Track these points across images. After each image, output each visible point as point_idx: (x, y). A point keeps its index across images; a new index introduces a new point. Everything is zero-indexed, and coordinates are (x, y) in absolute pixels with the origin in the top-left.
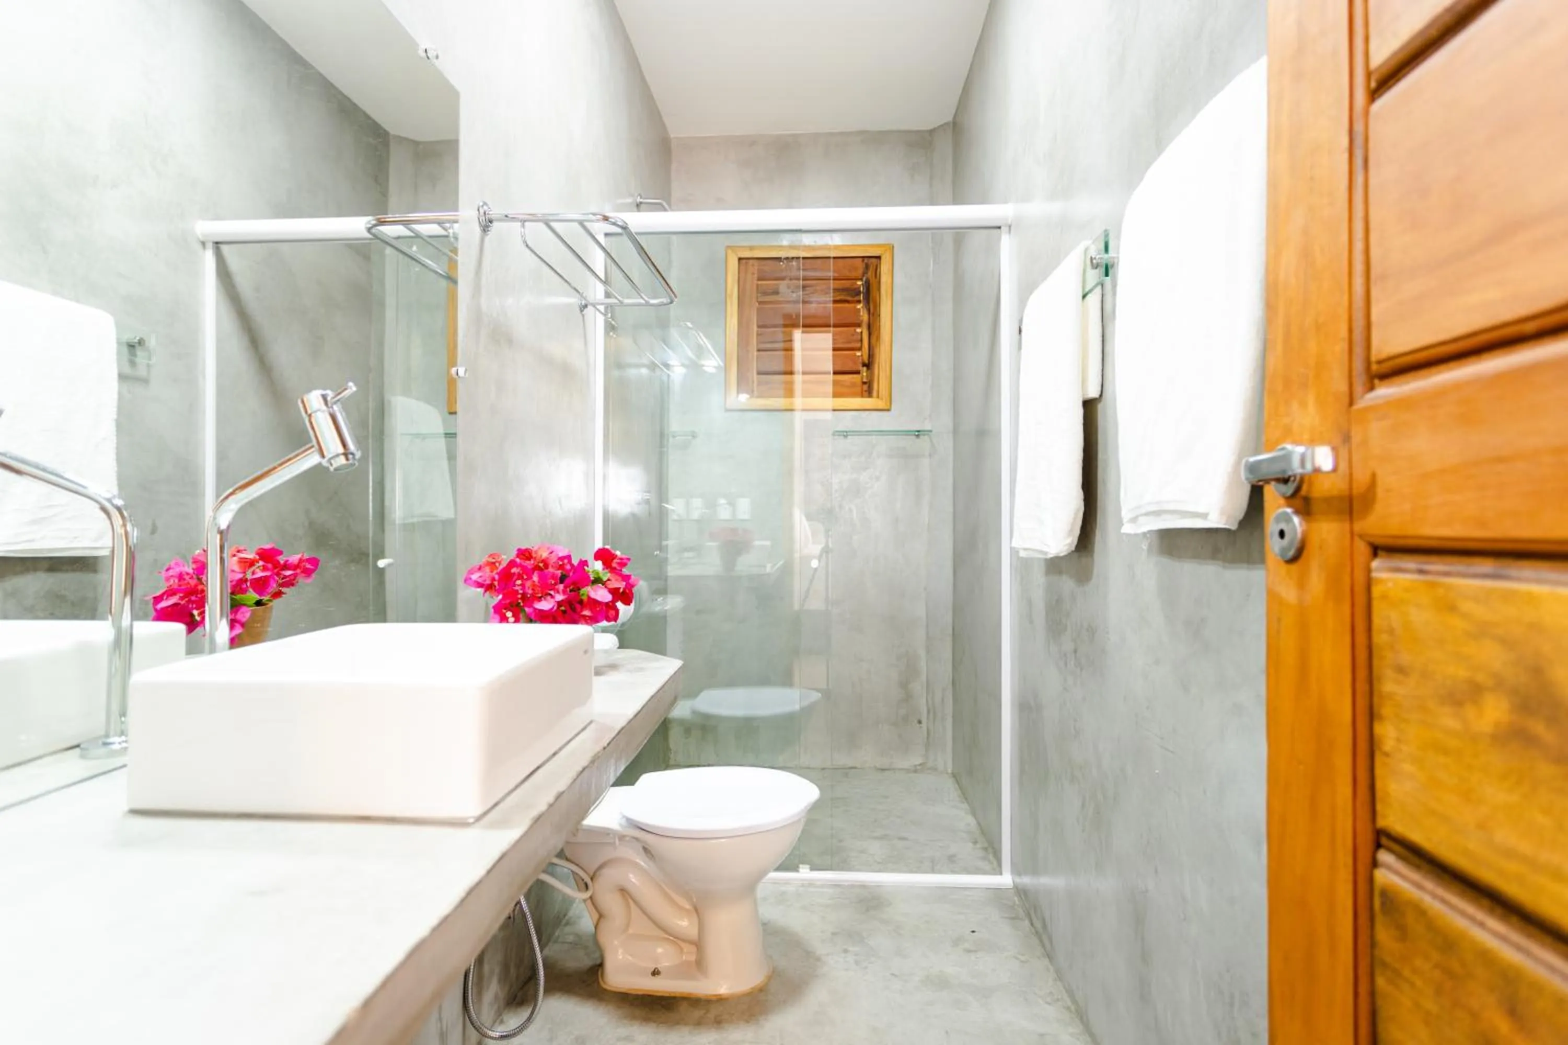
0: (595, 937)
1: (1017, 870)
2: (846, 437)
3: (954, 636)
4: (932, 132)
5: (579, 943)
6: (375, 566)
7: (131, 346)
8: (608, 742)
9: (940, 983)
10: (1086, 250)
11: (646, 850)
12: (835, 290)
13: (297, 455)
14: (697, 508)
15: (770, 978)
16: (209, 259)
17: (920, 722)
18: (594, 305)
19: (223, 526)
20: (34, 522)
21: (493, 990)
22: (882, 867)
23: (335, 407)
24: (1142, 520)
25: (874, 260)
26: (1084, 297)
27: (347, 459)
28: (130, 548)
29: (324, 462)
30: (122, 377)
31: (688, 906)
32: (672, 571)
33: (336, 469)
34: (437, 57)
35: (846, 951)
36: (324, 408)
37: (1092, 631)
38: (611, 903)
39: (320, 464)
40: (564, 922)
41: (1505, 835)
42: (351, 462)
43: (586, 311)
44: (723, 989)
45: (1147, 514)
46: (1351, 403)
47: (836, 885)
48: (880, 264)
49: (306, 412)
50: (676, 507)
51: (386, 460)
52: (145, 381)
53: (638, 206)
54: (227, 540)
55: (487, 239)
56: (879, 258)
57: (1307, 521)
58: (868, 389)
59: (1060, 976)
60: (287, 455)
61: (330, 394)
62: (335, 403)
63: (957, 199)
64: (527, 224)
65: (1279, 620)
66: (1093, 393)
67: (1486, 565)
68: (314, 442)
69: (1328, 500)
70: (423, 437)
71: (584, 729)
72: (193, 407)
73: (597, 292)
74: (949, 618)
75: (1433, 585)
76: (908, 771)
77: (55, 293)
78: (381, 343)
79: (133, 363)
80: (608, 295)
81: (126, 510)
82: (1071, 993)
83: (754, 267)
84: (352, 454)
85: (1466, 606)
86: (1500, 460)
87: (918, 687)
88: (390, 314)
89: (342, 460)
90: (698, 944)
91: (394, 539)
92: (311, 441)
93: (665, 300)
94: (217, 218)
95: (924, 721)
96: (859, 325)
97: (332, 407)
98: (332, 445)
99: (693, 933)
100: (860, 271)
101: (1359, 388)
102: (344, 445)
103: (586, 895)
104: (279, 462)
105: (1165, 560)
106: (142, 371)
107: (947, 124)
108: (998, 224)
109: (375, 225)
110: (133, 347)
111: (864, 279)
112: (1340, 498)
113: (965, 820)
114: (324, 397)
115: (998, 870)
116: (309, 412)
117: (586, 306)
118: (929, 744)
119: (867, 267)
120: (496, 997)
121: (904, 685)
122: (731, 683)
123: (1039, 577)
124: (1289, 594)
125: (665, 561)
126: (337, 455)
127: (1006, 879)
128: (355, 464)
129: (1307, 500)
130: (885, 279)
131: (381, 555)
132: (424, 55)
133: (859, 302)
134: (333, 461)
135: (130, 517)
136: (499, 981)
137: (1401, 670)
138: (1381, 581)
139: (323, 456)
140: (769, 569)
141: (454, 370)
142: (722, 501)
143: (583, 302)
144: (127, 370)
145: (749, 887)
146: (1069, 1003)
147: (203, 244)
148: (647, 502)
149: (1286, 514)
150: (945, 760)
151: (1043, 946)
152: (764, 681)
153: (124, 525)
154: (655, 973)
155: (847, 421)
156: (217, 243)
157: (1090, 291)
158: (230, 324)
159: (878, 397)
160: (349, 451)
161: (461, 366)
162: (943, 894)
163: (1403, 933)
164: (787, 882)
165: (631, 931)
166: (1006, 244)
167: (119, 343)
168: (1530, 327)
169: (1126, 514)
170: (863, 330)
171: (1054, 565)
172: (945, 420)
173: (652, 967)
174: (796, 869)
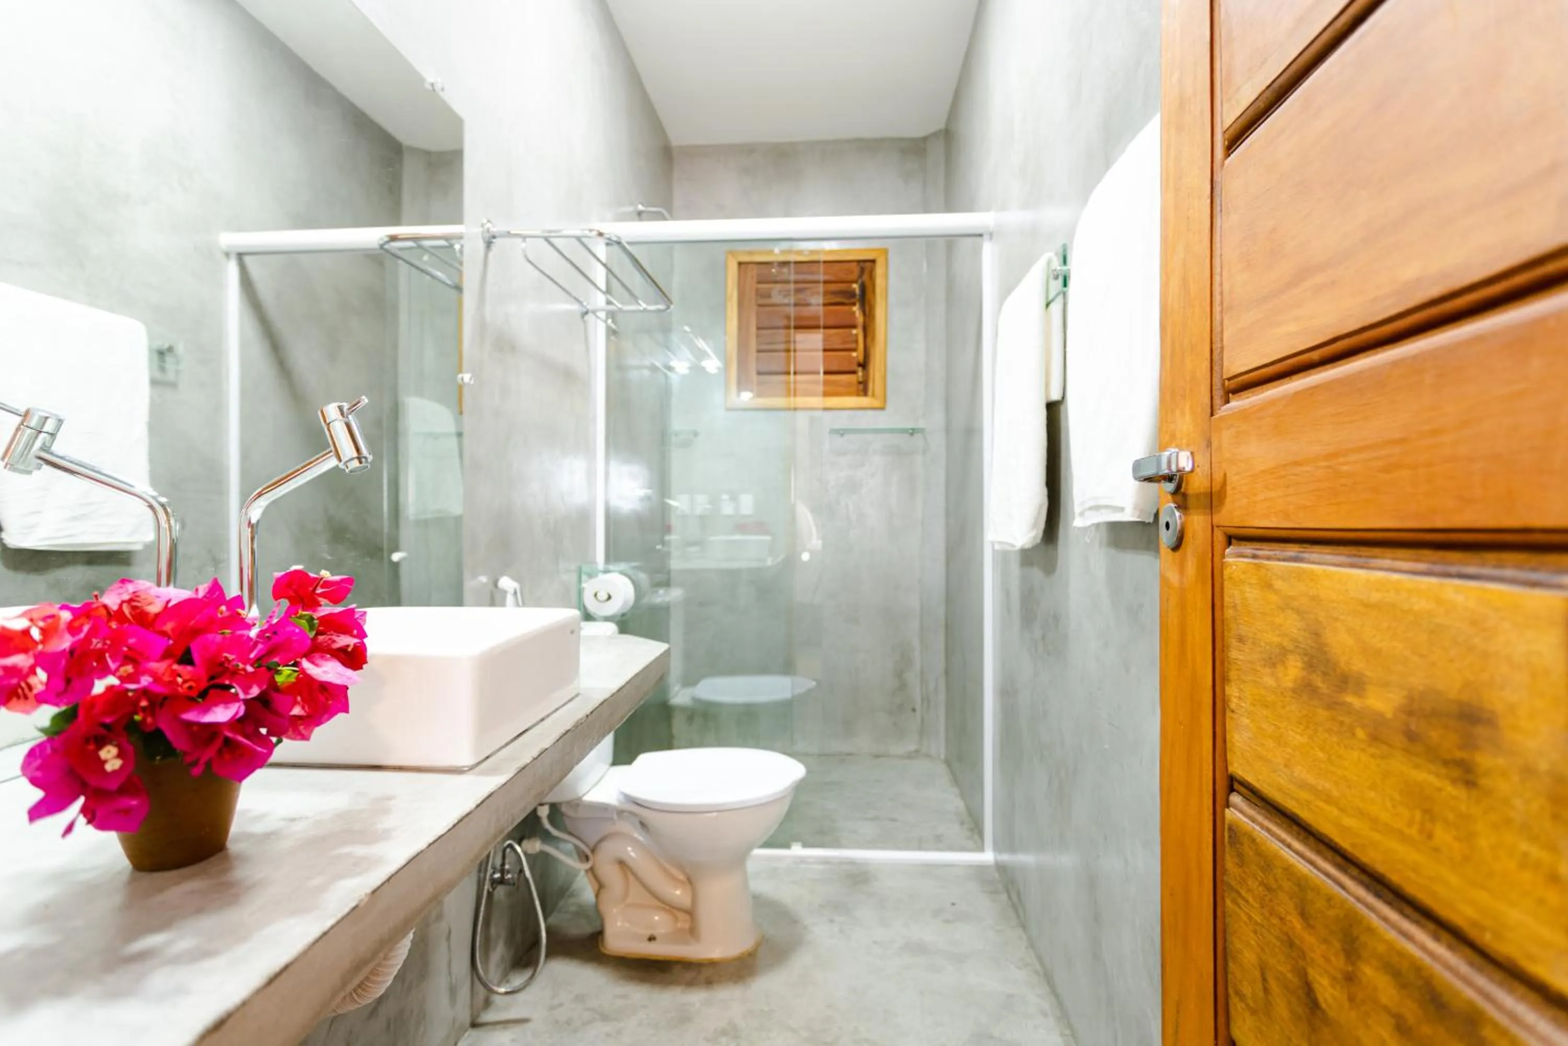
0: (596, 905)
1: (997, 848)
2: (842, 435)
3: (948, 627)
4: (925, 139)
5: (582, 912)
6: (391, 562)
7: (161, 353)
8: (591, 710)
9: (918, 949)
10: (1049, 263)
11: (643, 825)
12: (826, 293)
13: (318, 459)
14: (702, 503)
15: (758, 945)
16: (232, 270)
17: (914, 710)
18: (594, 312)
19: (254, 521)
20: (74, 518)
21: (499, 952)
22: (871, 844)
23: (350, 417)
24: (1087, 513)
25: (868, 264)
26: (1048, 305)
27: (361, 462)
28: (173, 540)
29: (341, 466)
30: (154, 383)
31: (682, 877)
32: (676, 564)
33: (351, 471)
34: (443, 89)
35: (832, 921)
36: (341, 418)
37: (1056, 618)
38: (610, 873)
39: (337, 466)
40: (567, 893)
41: (1300, 772)
42: (364, 464)
43: (586, 318)
44: (716, 953)
45: (1091, 508)
46: (1212, 415)
47: (826, 861)
48: (875, 266)
49: (325, 421)
50: (678, 503)
51: (400, 459)
52: (173, 385)
53: (640, 215)
54: (257, 533)
55: (491, 255)
56: (873, 261)
57: (1185, 514)
58: (863, 388)
59: (1031, 945)
60: (309, 459)
61: (346, 406)
62: (350, 414)
63: (949, 207)
64: (528, 239)
65: (1168, 599)
66: (1055, 396)
67: (1292, 550)
68: (332, 448)
69: (1198, 496)
70: (435, 436)
71: (570, 700)
72: (218, 408)
73: (600, 300)
74: (941, 611)
75: (1258, 567)
76: (902, 757)
77: (91, 304)
78: (395, 346)
79: (162, 369)
80: (609, 303)
81: (169, 506)
82: (1040, 959)
83: (753, 272)
84: (366, 458)
85: (1278, 584)
86: (1297, 464)
87: (912, 677)
88: (403, 318)
89: (355, 464)
90: (691, 913)
91: (407, 534)
92: (329, 447)
93: (661, 307)
94: (240, 229)
95: (918, 707)
96: (854, 327)
97: (347, 417)
98: (347, 450)
99: (686, 902)
100: (854, 276)
101: (1217, 401)
102: (358, 449)
103: (587, 866)
104: (302, 465)
105: (1113, 551)
106: (171, 376)
107: (940, 131)
108: (979, 232)
109: (388, 242)
110: (162, 354)
111: (860, 282)
112: (1205, 494)
113: (955, 803)
114: (341, 409)
115: (981, 849)
116: (328, 422)
117: (586, 313)
118: (922, 732)
119: (862, 270)
120: (503, 958)
121: (899, 675)
122: (732, 671)
123: (1015, 569)
124: (1174, 577)
125: (668, 555)
126: (352, 459)
127: (988, 857)
128: (367, 467)
129: (1185, 495)
130: (879, 281)
131: (396, 549)
132: (430, 88)
133: (854, 304)
134: (348, 464)
135: (173, 512)
136: (506, 943)
137: (1241, 639)
138: (1230, 565)
139: (340, 460)
140: (769, 562)
141: (460, 376)
142: (725, 497)
143: (585, 310)
144: (158, 375)
145: (739, 859)
146: (1038, 967)
147: (227, 255)
148: (649, 498)
149: (1171, 507)
150: (938, 746)
151: (1018, 916)
152: (763, 669)
153: (169, 520)
154: (652, 939)
155: (842, 420)
156: (240, 256)
157: (1053, 300)
158: (253, 331)
159: (873, 395)
160: (361, 456)
161: (467, 372)
162: (929, 869)
163: (1242, 860)
164: (779, 859)
165: (630, 900)
166: (988, 250)
167: (151, 350)
168: (1315, 356)
169: (1077, 510)
170: (857, 332)
171: (1027, 557)
172: (939, 418)
173: (648, 933)
174: (787, 846)
